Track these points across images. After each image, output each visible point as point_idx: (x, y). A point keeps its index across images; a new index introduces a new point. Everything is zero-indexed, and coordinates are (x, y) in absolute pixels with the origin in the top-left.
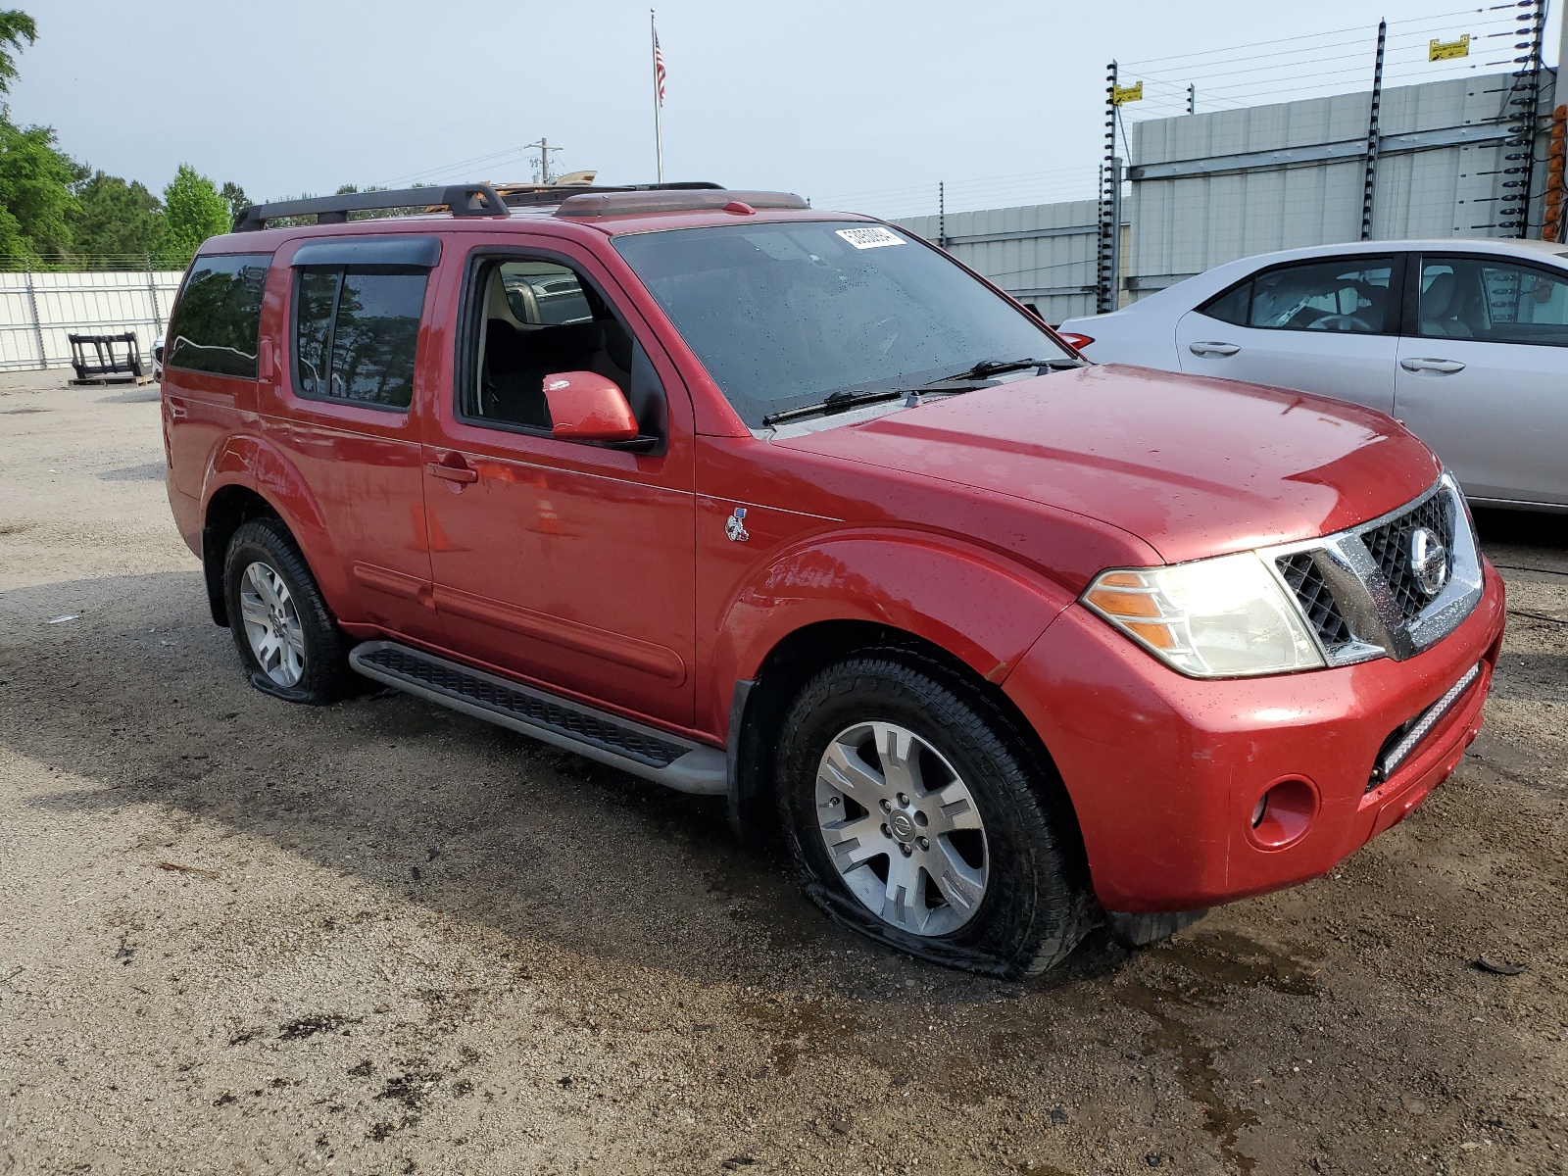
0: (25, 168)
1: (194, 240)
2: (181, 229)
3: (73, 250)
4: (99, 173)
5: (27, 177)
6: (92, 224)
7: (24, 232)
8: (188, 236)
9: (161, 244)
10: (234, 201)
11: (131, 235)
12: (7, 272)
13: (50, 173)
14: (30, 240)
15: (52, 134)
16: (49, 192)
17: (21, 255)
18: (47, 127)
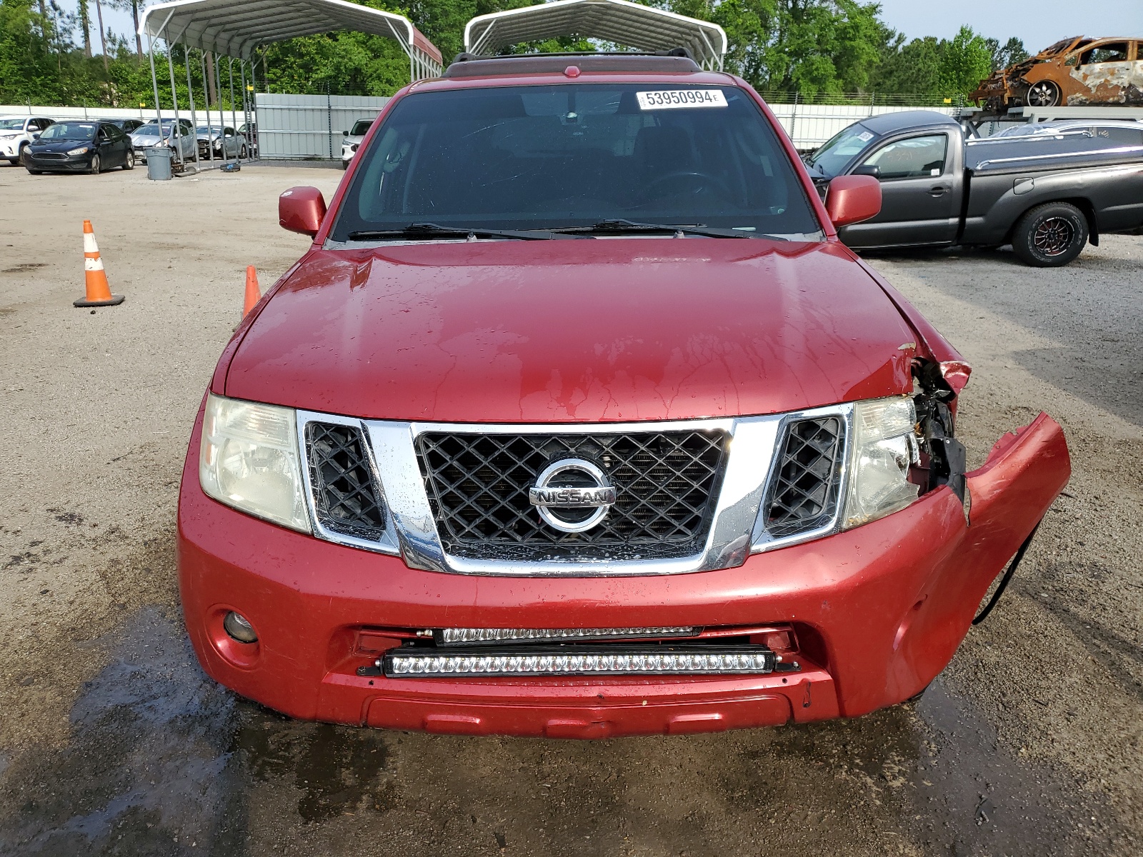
0: (850, 33)
1: (954, 83)
2: (948, 75)
3: (867, 90)
4: (900, 34)
5: (850, 39)
6: (887, 72)
7: (838, 77)
8: (951, 80)
9: (928, 86)
10: (1013, 52)
11: (908, 79)
12: (821, 104)
13: (865, 36)
14: (841, 82)
15: (879, 8)
16: (860, 49)
17: (832, 93)
18: (877, 3)
